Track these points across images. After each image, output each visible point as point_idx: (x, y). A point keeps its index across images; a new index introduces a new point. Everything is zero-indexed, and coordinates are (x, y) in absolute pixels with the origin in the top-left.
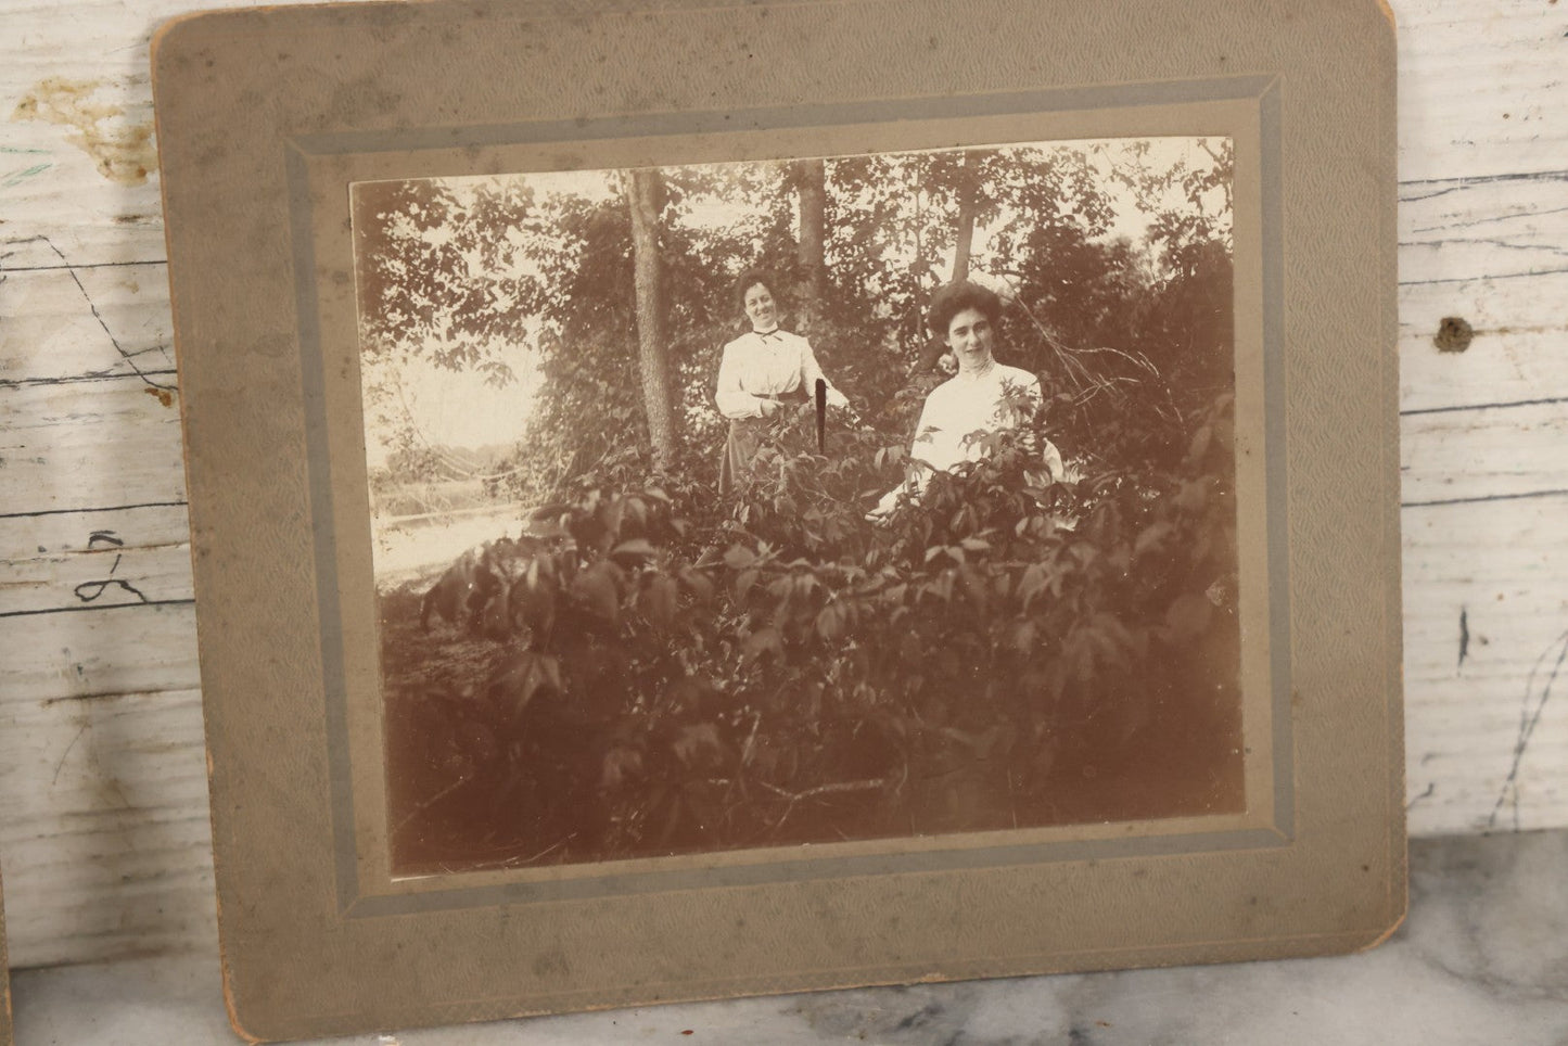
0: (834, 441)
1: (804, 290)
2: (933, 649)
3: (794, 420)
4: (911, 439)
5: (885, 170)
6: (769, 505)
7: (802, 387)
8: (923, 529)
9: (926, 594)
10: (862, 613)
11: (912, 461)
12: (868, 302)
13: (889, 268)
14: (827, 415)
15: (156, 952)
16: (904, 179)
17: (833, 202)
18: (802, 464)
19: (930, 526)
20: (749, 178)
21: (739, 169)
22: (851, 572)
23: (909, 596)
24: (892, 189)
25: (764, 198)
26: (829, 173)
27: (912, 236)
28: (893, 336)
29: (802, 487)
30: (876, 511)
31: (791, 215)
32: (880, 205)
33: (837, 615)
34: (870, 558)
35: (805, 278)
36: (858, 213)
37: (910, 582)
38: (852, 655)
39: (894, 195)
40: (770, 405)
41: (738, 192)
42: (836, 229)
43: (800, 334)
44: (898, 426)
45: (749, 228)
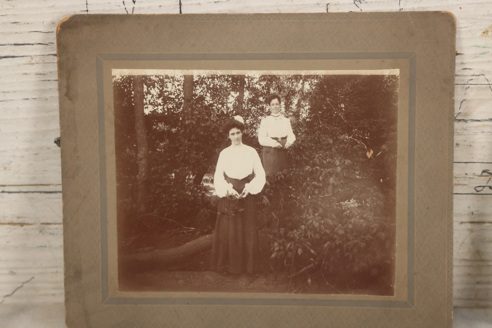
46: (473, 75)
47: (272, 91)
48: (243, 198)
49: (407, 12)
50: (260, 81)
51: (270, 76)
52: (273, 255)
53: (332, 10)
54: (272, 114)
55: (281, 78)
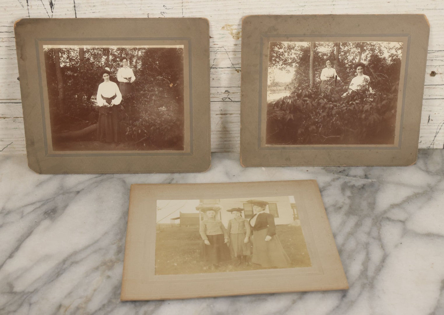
0: (338, 84)
1: (335, 62)
2: (349, 117)
3: (332, 81)
4: (349, 85)
5: (350, 44)
6: (327, 94)
7: (333, 76)
8: (350, 99)
9: (349, 109)
10: (339, 111)
11: (349, 89)
12: (345, 64)
13: (348, 59)
14: (337, 81)
15: (228, 152)
16: (352, 46)
17: (341, 49)
18: (333, 88)
19: (351, 98)
20: (329, 44)
21: (327, 43)
22: (338, 104)
23: (347, 109)
24: (350, 47)
25: (331, 47)
26: (341, 44)
27: (353, 55)
28: (348, 69)
29: (332, 91)
30: (343, 96)
31: (335, 50)
32: (348, 50)
33: (335, 111)
34: (341, 103)
35: (336, 60)
36: (345, 51)
37: (347, 107)
38: (337, 117)
39: (350, 48)
40: (328, 79)
41: (327, 46)
42: (341, 53)
43: (334, 68)
44: (348, 83)
45: (328, 52)
46: (219, 47)
47: (123, 56)
48: (111, 107)
49: (186, 18)
50: (117, 51)
51: (122, 48)
52: (127, 133)
53: (151, 16)
54: (124, 67)
55: (127, 49)
